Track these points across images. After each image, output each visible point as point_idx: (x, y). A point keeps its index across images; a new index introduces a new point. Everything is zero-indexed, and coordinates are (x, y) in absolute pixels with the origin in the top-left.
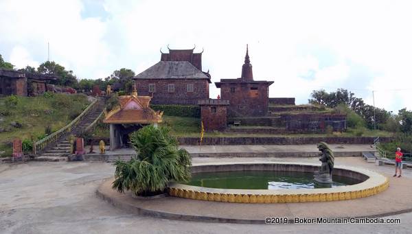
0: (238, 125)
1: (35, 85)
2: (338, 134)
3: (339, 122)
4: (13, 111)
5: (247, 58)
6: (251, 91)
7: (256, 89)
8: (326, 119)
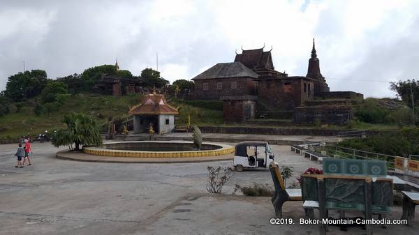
0: (262, 118)
1: (127, 87)
2: (325, 126)
3: (342, 115)
4: (102, 106)
5: (314, 52)
6: (285, 87)
7: (289, 84)
8: (330, 113)
